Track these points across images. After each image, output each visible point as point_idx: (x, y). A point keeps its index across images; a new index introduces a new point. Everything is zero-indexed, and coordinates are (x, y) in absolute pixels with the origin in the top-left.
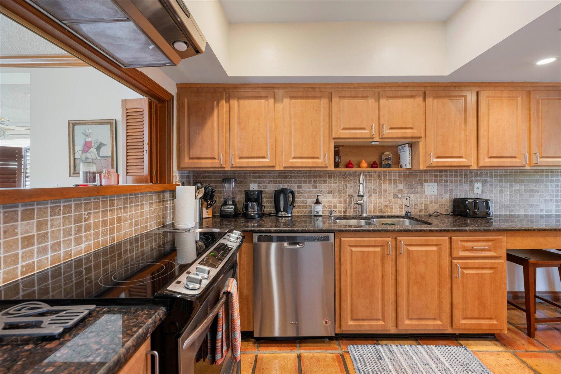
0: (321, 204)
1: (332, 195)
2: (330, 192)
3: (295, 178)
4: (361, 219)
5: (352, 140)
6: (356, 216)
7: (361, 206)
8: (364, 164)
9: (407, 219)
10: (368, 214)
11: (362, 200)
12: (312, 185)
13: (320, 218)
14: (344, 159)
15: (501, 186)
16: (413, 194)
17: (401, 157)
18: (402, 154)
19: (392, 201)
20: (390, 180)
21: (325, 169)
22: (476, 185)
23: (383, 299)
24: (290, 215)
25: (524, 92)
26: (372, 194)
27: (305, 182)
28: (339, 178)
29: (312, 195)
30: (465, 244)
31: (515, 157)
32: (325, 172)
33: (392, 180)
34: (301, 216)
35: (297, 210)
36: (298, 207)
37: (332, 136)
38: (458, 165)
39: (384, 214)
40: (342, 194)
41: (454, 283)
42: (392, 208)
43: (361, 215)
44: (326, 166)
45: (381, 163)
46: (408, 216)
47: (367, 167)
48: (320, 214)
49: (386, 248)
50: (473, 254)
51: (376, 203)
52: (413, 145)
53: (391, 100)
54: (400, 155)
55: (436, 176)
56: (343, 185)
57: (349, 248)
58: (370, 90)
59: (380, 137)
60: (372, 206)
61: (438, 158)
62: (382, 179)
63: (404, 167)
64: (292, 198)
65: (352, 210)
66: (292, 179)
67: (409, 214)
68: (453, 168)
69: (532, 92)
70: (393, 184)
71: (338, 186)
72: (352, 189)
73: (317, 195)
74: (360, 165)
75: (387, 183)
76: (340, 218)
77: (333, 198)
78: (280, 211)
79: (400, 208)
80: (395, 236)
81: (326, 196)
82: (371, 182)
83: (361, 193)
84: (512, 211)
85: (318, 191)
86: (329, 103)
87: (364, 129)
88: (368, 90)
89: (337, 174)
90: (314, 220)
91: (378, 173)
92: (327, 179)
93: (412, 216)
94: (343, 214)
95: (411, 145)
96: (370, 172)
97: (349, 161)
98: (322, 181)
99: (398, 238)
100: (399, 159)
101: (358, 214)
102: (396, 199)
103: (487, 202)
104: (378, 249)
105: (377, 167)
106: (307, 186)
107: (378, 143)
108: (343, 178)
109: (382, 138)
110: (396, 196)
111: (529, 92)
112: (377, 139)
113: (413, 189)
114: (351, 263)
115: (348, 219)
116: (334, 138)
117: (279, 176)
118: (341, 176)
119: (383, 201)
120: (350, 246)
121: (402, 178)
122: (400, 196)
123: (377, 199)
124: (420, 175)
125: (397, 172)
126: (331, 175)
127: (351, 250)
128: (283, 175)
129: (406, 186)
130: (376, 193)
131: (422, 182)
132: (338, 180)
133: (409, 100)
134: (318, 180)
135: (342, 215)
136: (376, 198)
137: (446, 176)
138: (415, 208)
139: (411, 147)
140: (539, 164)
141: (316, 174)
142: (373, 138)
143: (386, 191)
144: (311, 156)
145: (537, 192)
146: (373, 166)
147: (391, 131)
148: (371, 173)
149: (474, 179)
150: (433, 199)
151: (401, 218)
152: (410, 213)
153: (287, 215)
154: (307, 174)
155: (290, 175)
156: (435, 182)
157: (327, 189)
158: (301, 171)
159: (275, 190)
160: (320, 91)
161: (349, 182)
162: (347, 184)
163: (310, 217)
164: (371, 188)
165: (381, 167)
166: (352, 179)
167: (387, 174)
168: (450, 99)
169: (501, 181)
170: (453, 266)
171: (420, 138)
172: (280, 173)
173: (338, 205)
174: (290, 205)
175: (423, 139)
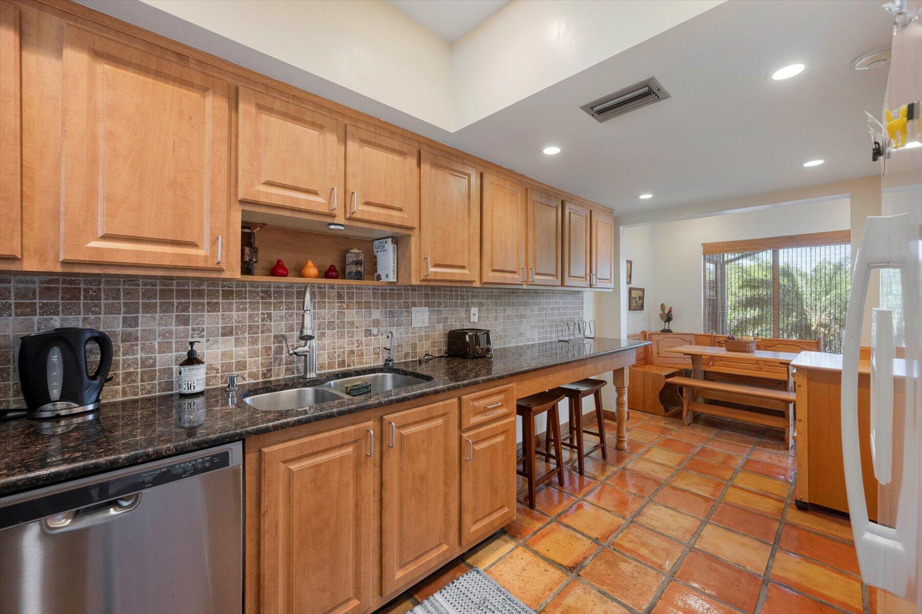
0: (203, 363)
1: (233, 338)
2: (227, 332)
3: (114, 298)
4: (305, 385)
5: (288, 214)
6: (293, 379)
7: (303, 357)
8: (312, 270)
9: (389, 373)
10: (317, 372)
11: (305, 345)
12: (174, 315)
13: (199, 401)
14: (266, 256)
15: (496, 311)
16: (395, 328)
17: (378, 260)
18: (380, 256)
19: (362, 343)
20: (358, 303)
21: (215, 275)
22: (474, 310)
23: (356, 553)
24: (90, 407)
25: (524, 188)
26: (326, 331)
27: (149, 308)
28: (254, 299)
29: (174, 341)
30: (476, 404)
31: (515, 272)
32: (213, 282)
33: (362, 302)
34: (137, 401)
35: (120, 387)
36: (124, 380)
37: (236, 194)
38: (461, 279)
39: (349, 368)
40: (260, 335)
41: (464, 471)
42: (362, 354)
43: (304, 378)
44: (218, 267)
45: (344, 270)
46: (387, 367)
47: (318, 277)
48: (198, 389)
49: (363, 443)
50: (485, 418)
51: (334, 348)
52: (400, 240)
53: (368, 150)
54: (376, 257)
55: (427, 296)
56: (262, 314)
57: (282, 466)
58: (329, 115)
59: (347, 217)
60: (326, 356)
61: (436, 265)
62: (346, 300)
63: (384, 279)
64: (99, 357)
65: (283, 367)
66: (103, 302)
67: (391, 363)
68: (454, 284)
69: (529, 189)
70: (363, 310)
71: (251, 317)
72: (284, 323)
73: (191, 340)
74: (304, 271)
75: (353, 308)
76: (254, 391)
77: (236, 346)
78: (48, 400)
79: (375, 354)
80: (380, 414)
81: (217, 342)
82: (324, 307)
83: (307, 332)
84: (505, 343)
85: (193, 330)
86: (230, 112)
87: (315, 193)
88: (326, 114)
89: (247, 289)
90: (180, 406)
91: (338, 288)
92: (220, 301)
93: (395, 367)
94: (261, 380)
95: (396, 240)
96: (323, 286)
97: (279, 261)
98: (206, 307)
99: (386, 417)
100: (375, 264)
101: (296, 375)
102: (369, 338)
103: (487, 333)
104: (349, 450)
105: (336, 277)
106: (157, 318)
107: (342, 228)
108: (262, 298)
109: (349, 219)
110: (368, 333)
111: (526, 189)
112: (340, 219)
113: (396, 319)
114: (289, 501)
115: (275, 390)
116: (243, 202)
117: (48, 291)
118: (257, 293)
119: (346, 344)
120: (285, 462)
121: (378, 299)
122: (375, 331)
123: (336, 341)
124: (406, 294)
125: (371, 287)
126: (230, 291)
127: (290, 469)
128: (63, 288)
129: (386, 313)
130: (334, 329)
131: (408, 307)
132: (250, 303)
133: (397, 158)
134: (193, 304)
135: (257, 384)
136: (334, 339)
137: (439, 296)
138: (398, 352)
139: (397, 245)
140: (534, 283)
141: (186, 287)
142: (334, 216)
143: (352, 324)
144: (170, 238)
146: (330, 274)
147: (367, 208)
148: (325, 288)
149: (470, 301)
150: (423, 334)
151: (378, 372)
152: (391, 360)
153: (80, 409)
154: (158, 288)
155: (94, 288)
156: (425, 306)
157: (220, 326)
158: (137, 277)
159: (25, 334)
160: (204, 73)
161: (277, 306)
162: (272, 312)
163: (166, 399)
164: (324, 318)
165: (344, 278)
166: (284, 300)
167: (355, 290)
168: (452, 174)
169: (496, 304)
170: (463, 443)
171: (411, 229)
172: (49, 282)
173: (247, 360)
174: (93, 378)
175: (416, 232)
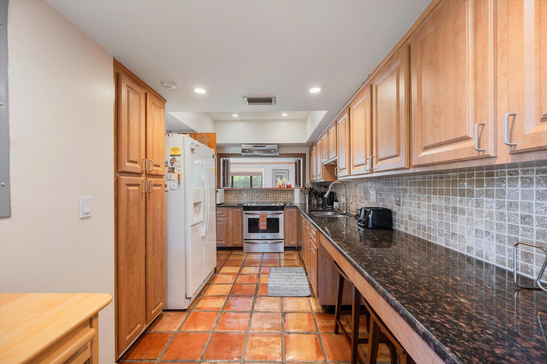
15: (419, 198)
16: (366, 201)
84: (430, 237)
145: (462, 212)
149: (396, 187)
156: (374, 190)
